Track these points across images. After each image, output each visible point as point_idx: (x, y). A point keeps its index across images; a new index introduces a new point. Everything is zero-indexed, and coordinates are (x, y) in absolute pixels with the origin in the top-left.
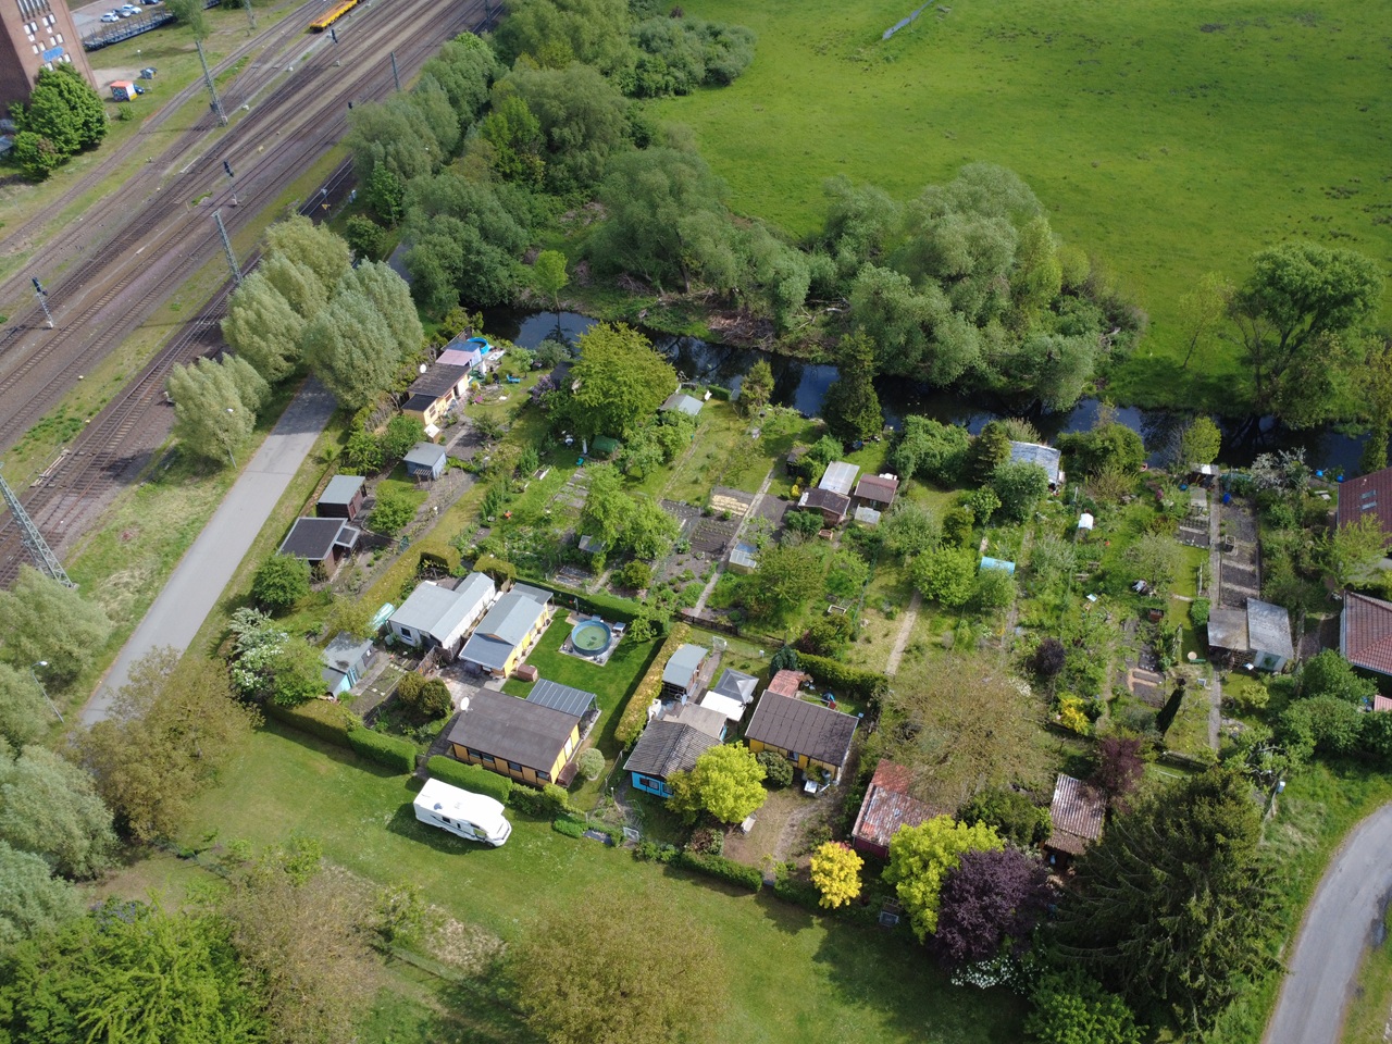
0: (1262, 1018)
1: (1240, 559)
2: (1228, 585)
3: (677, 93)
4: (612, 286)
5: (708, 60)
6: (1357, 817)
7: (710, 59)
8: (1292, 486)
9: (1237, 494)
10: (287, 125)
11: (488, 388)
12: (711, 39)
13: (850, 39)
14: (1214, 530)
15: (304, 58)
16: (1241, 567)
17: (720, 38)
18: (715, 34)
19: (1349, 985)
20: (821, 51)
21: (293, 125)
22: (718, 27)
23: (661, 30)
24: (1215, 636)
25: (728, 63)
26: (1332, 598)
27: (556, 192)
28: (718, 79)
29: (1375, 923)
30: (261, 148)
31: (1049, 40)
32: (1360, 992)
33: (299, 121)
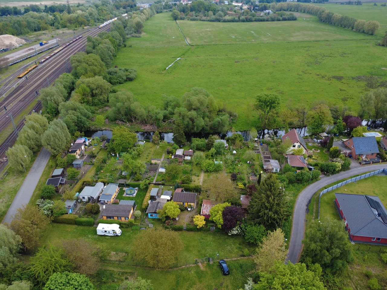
0: (290, 229)
1: (267, 154)
2: (265, 159)
3: (120, 84)
4: (115, 123)
5: (126, 76)
6: (299, 193)
7: (127, 76)
8: (273, 139)
9: (263, 143)
10: (17, 99)
11: (89, 147)
12: (126, 71)
13: (159, 70)
14: (260, 150)
15: (18, 84)
16: (267, 156)
17: (128, 71)
18: (127, 71)
19: (305, 220)
20: (152, 73)
21: (19, 99)
22: (127, 69)
23: (113, 70)
24: (265, 167)
25: (131, 76)
26: (285, 157)
27: (95, 105)
28: (130, 79)
29: (306, 209)
30: (11, 104)
31: (203, 66)
32: (307, 221)
33: (21, 98)
